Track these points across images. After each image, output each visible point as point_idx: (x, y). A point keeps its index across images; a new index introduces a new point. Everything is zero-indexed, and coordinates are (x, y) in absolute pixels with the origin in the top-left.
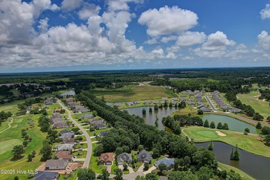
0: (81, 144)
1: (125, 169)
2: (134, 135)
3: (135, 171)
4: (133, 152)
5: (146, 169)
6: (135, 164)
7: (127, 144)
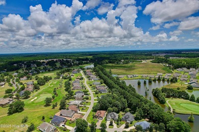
0: (87, 102)
1: (111, 124)
2: (124, 100)
3: (118, 127)
4: (121, 113)
5: (127, 127)
6: (119, 122)
7: (116, 107)
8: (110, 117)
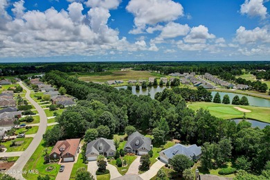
0: (27, 128)
1: (102, 170)
3: (123, 173)
4: (117, 137)
5: (145, 167)
6: (122, 159)
7: (106, 123)
8: (94, 150)
